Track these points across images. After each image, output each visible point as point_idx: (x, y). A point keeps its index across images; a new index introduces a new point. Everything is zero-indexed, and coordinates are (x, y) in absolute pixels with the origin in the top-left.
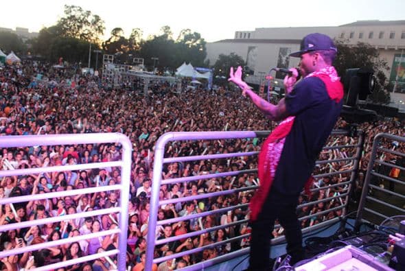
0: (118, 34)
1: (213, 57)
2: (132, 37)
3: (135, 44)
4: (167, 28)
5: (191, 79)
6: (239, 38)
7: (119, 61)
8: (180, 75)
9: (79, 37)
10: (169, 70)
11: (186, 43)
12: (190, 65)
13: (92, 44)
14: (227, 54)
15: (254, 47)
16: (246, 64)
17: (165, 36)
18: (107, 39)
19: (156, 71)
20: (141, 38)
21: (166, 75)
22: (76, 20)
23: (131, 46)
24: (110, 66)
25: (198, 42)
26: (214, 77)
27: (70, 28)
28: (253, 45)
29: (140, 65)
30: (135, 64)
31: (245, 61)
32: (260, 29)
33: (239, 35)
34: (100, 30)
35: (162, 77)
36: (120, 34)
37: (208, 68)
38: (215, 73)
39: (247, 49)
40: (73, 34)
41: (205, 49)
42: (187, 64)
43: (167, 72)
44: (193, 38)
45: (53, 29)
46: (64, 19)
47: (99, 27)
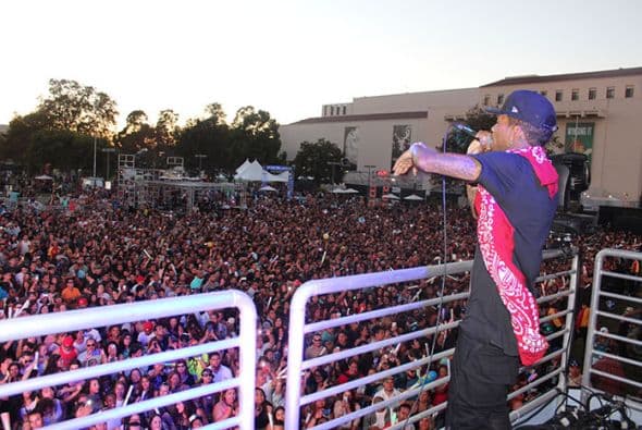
0: (138, 121)
1: (291, 147)
2: (161, 124)
3: (166, 135)
4: (216, 106)
5: (259, 183)
6: (329, 115)
7: (141, 164)
8: (240, 180)
9: (75, 129)
10: (225, 172)
11: (247, 129)
12: (256, 162)
13: (98, 139)
14: (313, 141)
15: (354, 128)
16: (344, 153)
17: (214, 119)
18: (121, 130)
19: (203, 175)
20: (175, 125)
21: (219, 181)
22: (69, 102)
23: (159, 139)
24: (129, 173)
25: (266, 126)
26: (296, 180)
27: (61, 115)
28: (352, 124)
29: (176, 168)
30: (168, 167)
31: (342, 150)
32: (361, 98)
33: (329, 108)
34: (109, 115)
35: (214, 185)
36: (142, 120)
37: (285, 165)
38: (296, 173)
39: (344, 130)
40: (66, 125)
41: (277, 136)
42: (251, 161)
43: (221, 176)
44: (258, 119)
45: (31, 117)
46: (51, 102)
47: (107, 112)
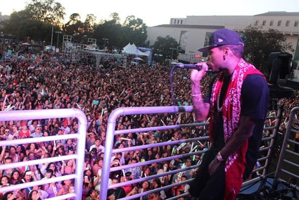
0: (75, 19)
1: (152, 39)
2: (87, 21)
3: (89, 27)
4: (116, 14)
5: (134, 56)
6: (173, 23)
7: (76, 40)
8: (125, 53)
9: (43, 21)
10: (117, 49)
11: (131, 27)
12: (133, 45)
13: (54, 26)
14: (164, 36)
15: (186, 32)
16: (179, 45)
17: (114, 21)
18: (67, 23)
19: (106, 49)
20: (94, 22)
21: (114, 53)
22: (41, 6)
23: (86, 29)
24: (69, 45)
25: (140, 26)
26: (153, 55)
27: (36, 12)
28: (184, 29)
29: (93, 44)
30: (89, 44)
31: (178, 42)
32: (191, 16)
33: (173, 21)
34: (61, 15)
35: (111, 54)
36: (77, 18)
37: (148, 47)
38: (153, 52)
39: (180, 32)
40: (39, 18)
41: (146, 32)
42: (131, 44)
43: (115, 50)
44: (137, 23)
45: (21, 13)
46: (32, 5)
47: (60, 13)
